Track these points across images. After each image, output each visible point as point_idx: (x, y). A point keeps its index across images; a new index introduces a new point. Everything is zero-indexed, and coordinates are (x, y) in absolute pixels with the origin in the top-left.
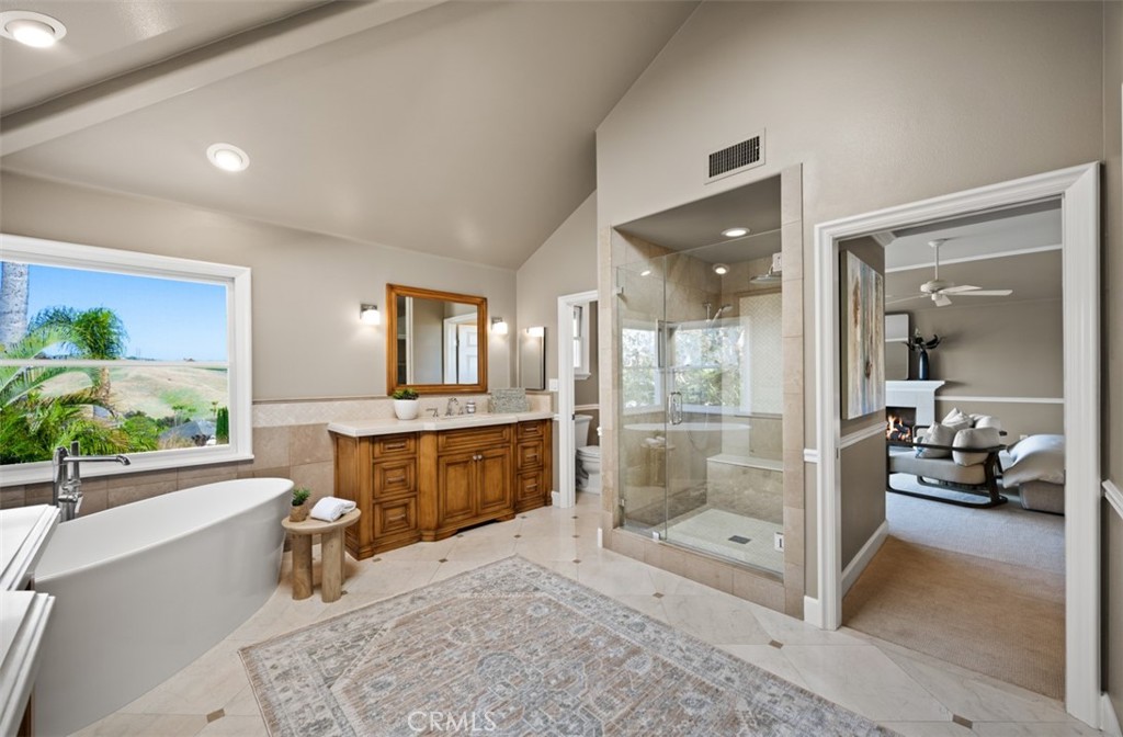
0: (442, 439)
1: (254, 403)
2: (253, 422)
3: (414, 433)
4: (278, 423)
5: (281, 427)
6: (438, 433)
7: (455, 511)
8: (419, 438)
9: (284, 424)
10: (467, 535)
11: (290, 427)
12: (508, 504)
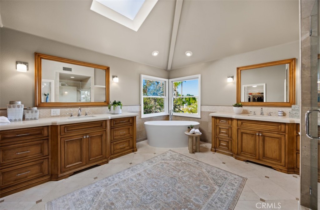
0: (240, 122)
1: (201, 105)
2: (201, 109)
3: (231, 118)
4: (206, 110)
5: (207, 112)
6: (238, 120)
7: (247, 152)
8: (233, 120)
9: (207, 111)
10: (250, 164)
11: (209, 112)
12: (283, 163)
